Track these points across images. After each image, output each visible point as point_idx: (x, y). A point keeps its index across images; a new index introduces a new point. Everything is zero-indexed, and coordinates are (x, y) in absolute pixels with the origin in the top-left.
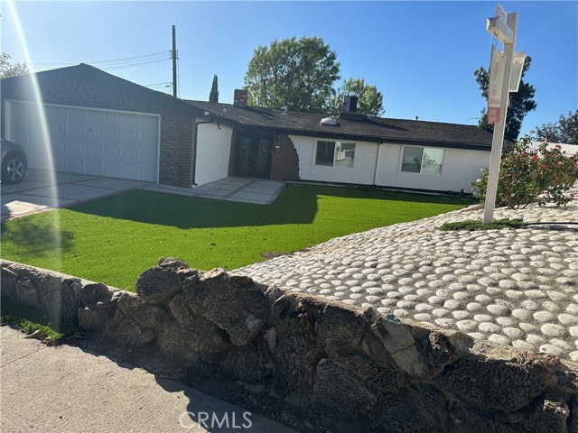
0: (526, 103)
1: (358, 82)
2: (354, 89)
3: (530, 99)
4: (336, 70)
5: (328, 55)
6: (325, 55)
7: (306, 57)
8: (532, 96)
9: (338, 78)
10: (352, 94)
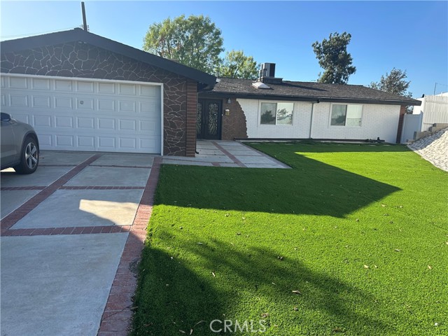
0: (349, 69)
1: (239, 54)
2: (236, 59)
3: (350, 66)
4: (220, 43)
5: (214, 31)
6: (212, 32)
7: (196, 32)
8: (351, 63)
9: (223, 50)
10: (234, 63)
